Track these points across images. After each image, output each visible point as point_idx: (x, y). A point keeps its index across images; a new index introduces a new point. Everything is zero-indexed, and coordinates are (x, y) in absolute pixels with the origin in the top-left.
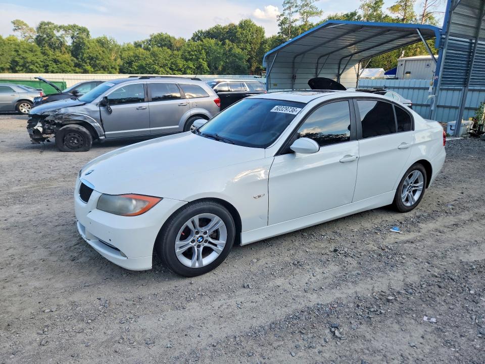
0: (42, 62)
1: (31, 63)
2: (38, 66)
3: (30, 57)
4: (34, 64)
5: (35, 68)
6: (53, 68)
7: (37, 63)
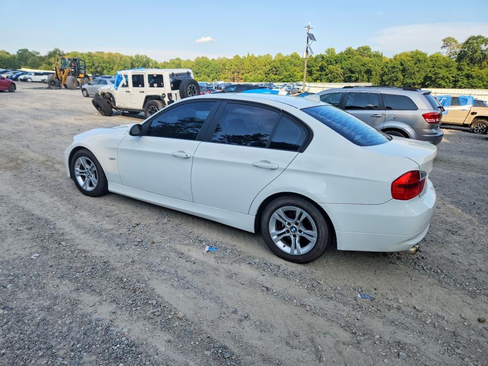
0: (453, 77)
1: (442, 78)
2: (448, 81)
3: (443, 72)
4: (444, 80)
5: (444, 84)
6: (463, 83)
7: (447, 78)
